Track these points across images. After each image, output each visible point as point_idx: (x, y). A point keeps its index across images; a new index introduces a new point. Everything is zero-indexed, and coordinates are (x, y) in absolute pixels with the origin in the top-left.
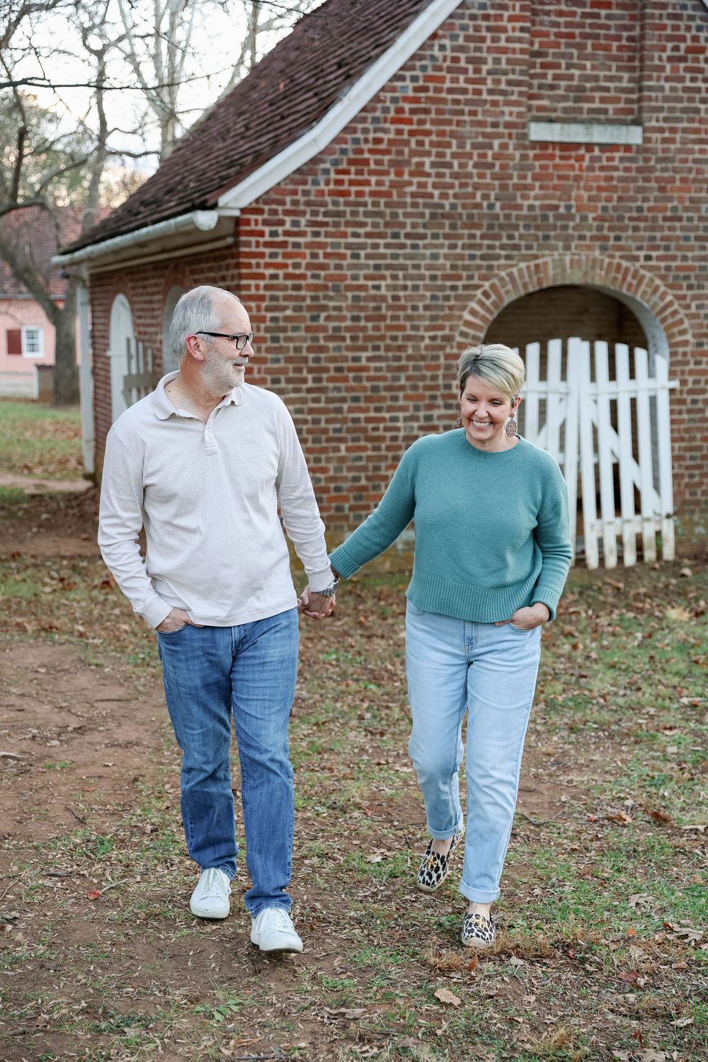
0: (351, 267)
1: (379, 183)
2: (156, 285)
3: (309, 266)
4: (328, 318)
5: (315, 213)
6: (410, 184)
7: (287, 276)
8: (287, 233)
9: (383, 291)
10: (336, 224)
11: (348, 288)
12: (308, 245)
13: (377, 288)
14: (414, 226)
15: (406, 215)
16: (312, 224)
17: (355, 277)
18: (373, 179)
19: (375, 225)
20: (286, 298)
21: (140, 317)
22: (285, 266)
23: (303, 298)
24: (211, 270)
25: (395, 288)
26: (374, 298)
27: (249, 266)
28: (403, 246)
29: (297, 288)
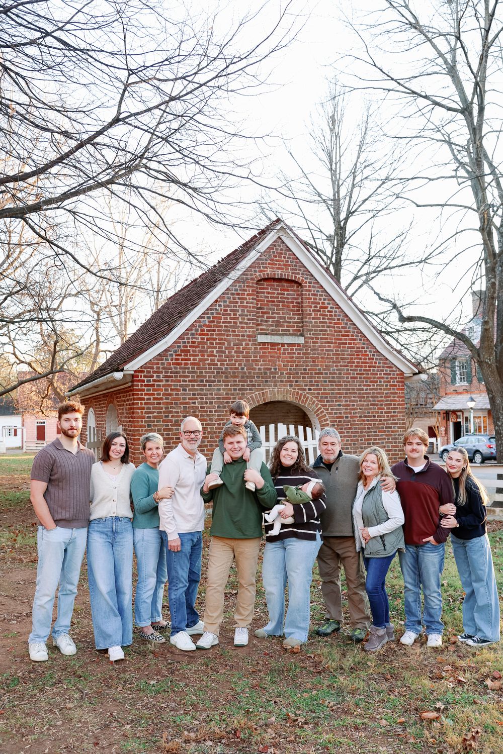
0: (183, 394)
1: (194, 360)
2: (104, 404)
3: (164, 394)
4: (172, 416)
5: (166, 372)
6: (208, 360)
7: (154, 399)
8: (154, 381)
9: (197, 405)
10: (176, 377)
11: (181, 403)
12: (163, 386)
13: (194, 403)
14: (210, 377)
15: (206, 372)
16: (166, 377)
17: (184, 399)
18: (192, 358)
19: (193, 377)
20: (154, 408)
21: (98, 417)
22: (154, 394)
23: (162, 408)
24: (123, 396)
25: (202, 403)
26: (193, 408)
27: (138, 395)
28: (205, 385)
29: (160, 404)
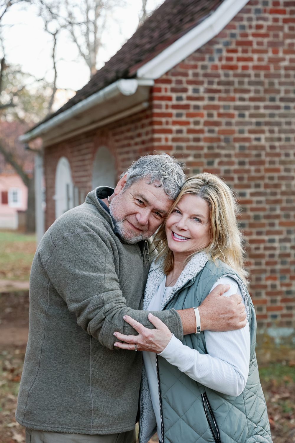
0: (239, 124)
1: (260, 59)
2: (87, 148)
3: (206, 123)
4: (220, 163)
5: (211, 83)
6: (283, 59)
7: (190, 131)
8: (189, 98)
9: (263, 142)
10: (227, 91)
11: (236, 140)
12: (206, 107)
13: (258, 139)
14: (287, 92)
15: (281, 84)
16: (209, 91)
17: (241, 132)
18: (256, 56)
19: (257, 91)
20: (189, 148)
21: (75, 172)
22: (188, 123)
23: (202, 148)
24: (128, 130)
25: (271, 139)
26: (256, 148)
27: (160, 123)
28: (278, 108)
29: (197, 140)
